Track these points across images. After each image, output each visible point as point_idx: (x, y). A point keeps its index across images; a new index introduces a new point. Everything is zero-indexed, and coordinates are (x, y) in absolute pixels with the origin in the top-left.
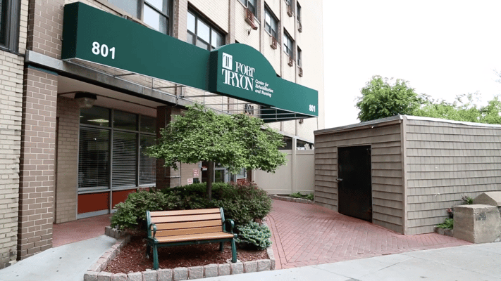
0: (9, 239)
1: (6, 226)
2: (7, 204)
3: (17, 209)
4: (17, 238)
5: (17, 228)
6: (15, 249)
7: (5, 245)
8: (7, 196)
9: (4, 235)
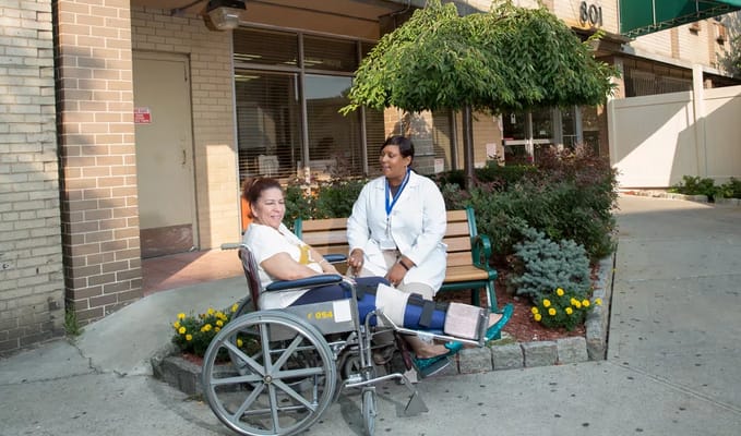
0: (46, 279)
1: (37, 252)
2: (36, 210)
3: (59, 221)
4: (62, 277)
5: (61, 258)
6: (59, 297)
7: (38, 290)
8: (34, 196)
9: (35, 270)
